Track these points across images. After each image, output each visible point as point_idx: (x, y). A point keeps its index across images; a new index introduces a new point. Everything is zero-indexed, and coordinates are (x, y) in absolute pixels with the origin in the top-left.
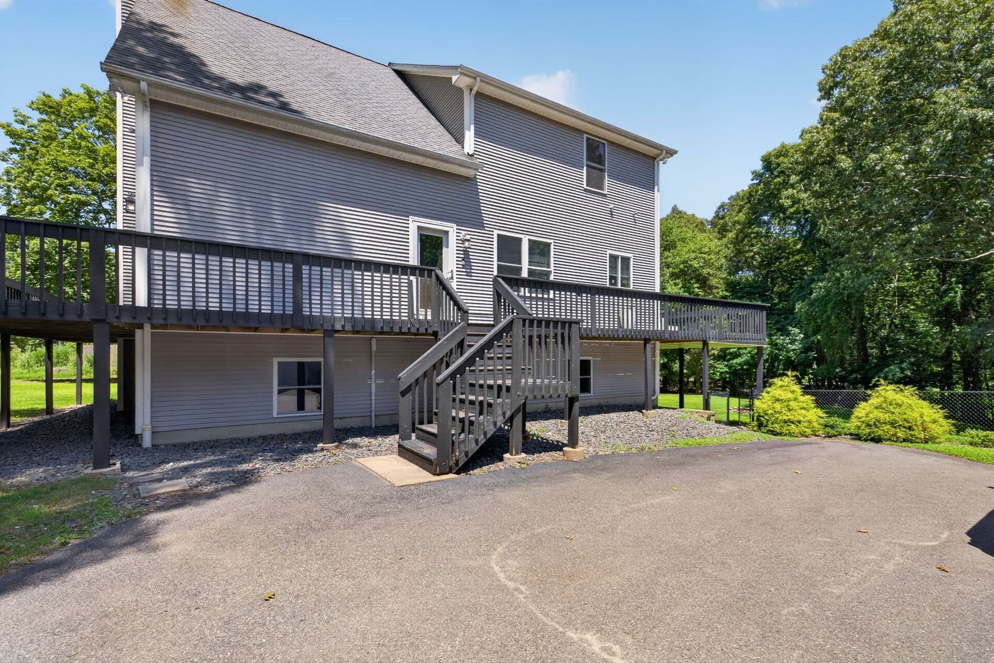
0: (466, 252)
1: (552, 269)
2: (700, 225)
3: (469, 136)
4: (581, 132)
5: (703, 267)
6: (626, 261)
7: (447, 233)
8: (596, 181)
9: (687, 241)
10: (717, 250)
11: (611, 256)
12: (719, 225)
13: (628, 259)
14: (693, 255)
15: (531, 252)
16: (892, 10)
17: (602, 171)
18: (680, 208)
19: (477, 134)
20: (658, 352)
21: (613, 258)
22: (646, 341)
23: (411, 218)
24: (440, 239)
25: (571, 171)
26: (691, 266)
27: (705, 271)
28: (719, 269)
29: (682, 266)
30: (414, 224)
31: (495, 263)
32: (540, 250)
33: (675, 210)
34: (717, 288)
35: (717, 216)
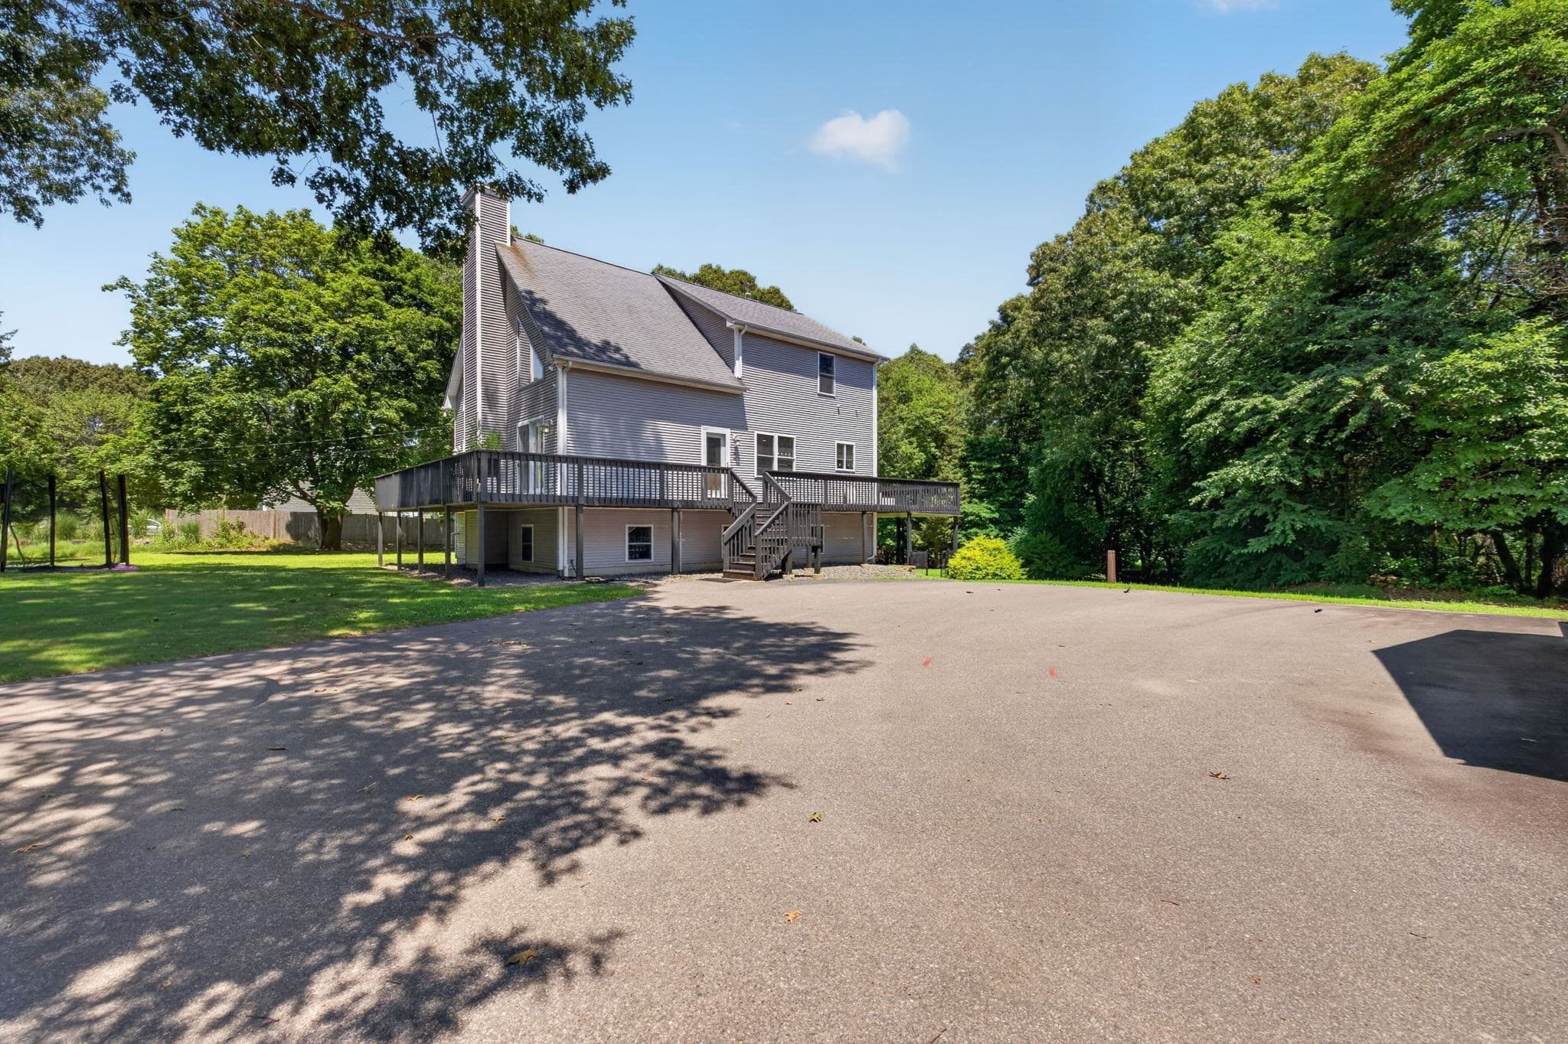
0: (736, 448)
1: (795, 457)
2: (939, 372)
3: (739, 364)
4: (816, 350)
5: (941, 424)
6: (850, 448)
7: (724, 436)
8: (827, 387)
9: (924, 392)
10: (958, 403)
11: (838, 445)
12: (962, 369)
13: (852, 447)
14: (929, 410)
15: (780, 446)
16: (1085, 212)
17: (831, 378)
18: (921, 347)
19: (745, 362)
20: (875, 520)
21: (840, 446)
22: (864, 513)
23: (702, 427)
24: (719, 440)
25: (807, 380)
26: (928, 422)
27: (942, 429)
28: (960, 425)
29: (917, 423)
30: (705, 431)
31: (756, 455)
32: (786, 443)
33: (914, 350)
34: (956, 447)
35: (962, 360)
